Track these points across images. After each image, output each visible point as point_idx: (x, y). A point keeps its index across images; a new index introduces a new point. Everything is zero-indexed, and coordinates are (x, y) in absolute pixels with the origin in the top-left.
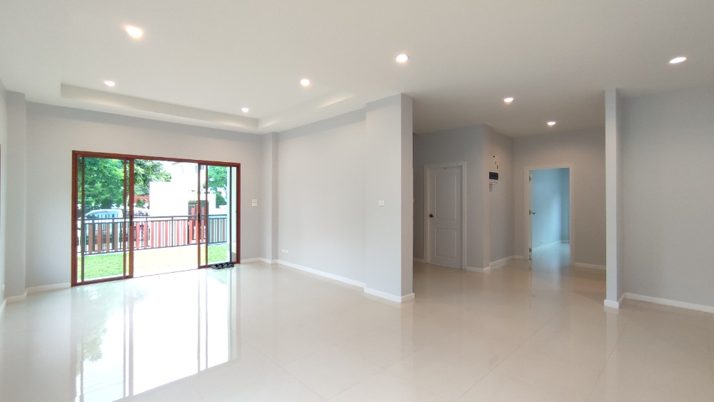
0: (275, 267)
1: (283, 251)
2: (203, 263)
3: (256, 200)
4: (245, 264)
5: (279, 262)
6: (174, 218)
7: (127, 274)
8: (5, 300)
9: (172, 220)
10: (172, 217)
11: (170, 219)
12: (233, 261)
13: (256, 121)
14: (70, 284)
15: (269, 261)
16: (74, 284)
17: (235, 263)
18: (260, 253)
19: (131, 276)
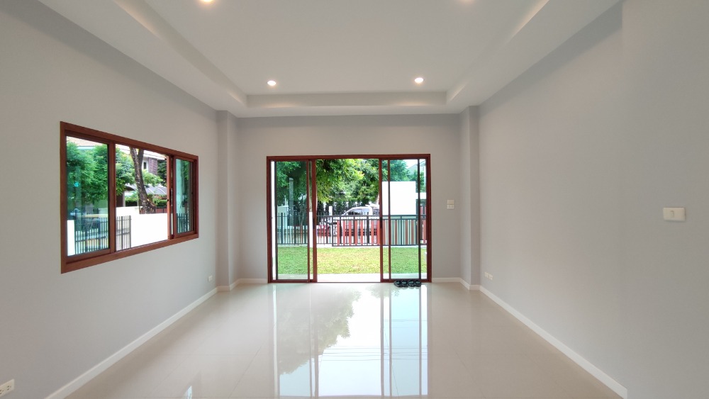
0: (477, 294)
1: (487, 274)
2: (386, 276)
3: (452, 201)
4: (438, 283)
5: (482, 289)
6: (403, 218)
7: (312, 277)
8: (216, 289)
9: (401, 219)
10: (401, 216)
11: (399, 218)
12: (422, 278)
13: (443, 95)
14: (266, 280)
15: (467, 285)
16: (270, 281)
17: (424, 281)
18: (459, 272)
19: (315, 281)
